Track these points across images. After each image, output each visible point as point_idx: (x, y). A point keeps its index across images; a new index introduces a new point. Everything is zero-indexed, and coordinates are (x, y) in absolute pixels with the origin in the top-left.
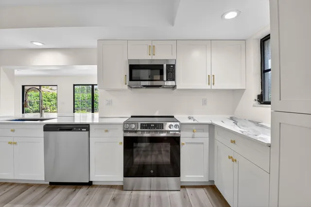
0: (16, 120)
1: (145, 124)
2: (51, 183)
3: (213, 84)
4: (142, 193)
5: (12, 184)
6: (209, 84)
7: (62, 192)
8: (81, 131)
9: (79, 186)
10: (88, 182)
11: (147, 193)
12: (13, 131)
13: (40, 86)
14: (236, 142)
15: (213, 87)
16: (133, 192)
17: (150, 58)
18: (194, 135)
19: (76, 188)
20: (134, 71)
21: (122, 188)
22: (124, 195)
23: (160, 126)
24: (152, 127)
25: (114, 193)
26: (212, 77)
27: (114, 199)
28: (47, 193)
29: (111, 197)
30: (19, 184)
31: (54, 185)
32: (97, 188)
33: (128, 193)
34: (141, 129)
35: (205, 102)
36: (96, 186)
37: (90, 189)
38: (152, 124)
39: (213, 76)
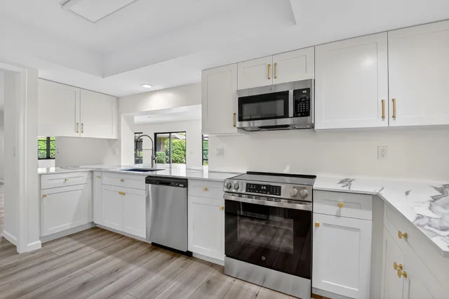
0: (130, 170)
1: (254, 184)
2: (153, 244)
3: (394, 117)
4: (247, 285)
5: (123, 236)
6: (383, 117)
7: (160, 256)
8: (178, 186)
9: (178, 254)
10: (185, 251)
11: (254, 288)
12: (122, 181)
13: (170, 133)
14: (408, 237)
15: (393, 123)
16: (237, 281)
17: (269, 83)
18: (339, 212)
19: (174, 255)
20: (246, 107)
21: (223, 270)
22: (224, 280)
23: (275, 190)
24: (263, 190)
25: (212, 274)
26: (391, 103)
27: (208, 282)
28: (146, 253)
29: (206, 279)
30: (127, 238)
31: (156, 247)
32: (195, 262)
33: (229, 280)
34: (246, 191)
35: (382, 153)
36: (196, 259)
37: (189, 261)
38: (264, 185)
39: (393, 100)
